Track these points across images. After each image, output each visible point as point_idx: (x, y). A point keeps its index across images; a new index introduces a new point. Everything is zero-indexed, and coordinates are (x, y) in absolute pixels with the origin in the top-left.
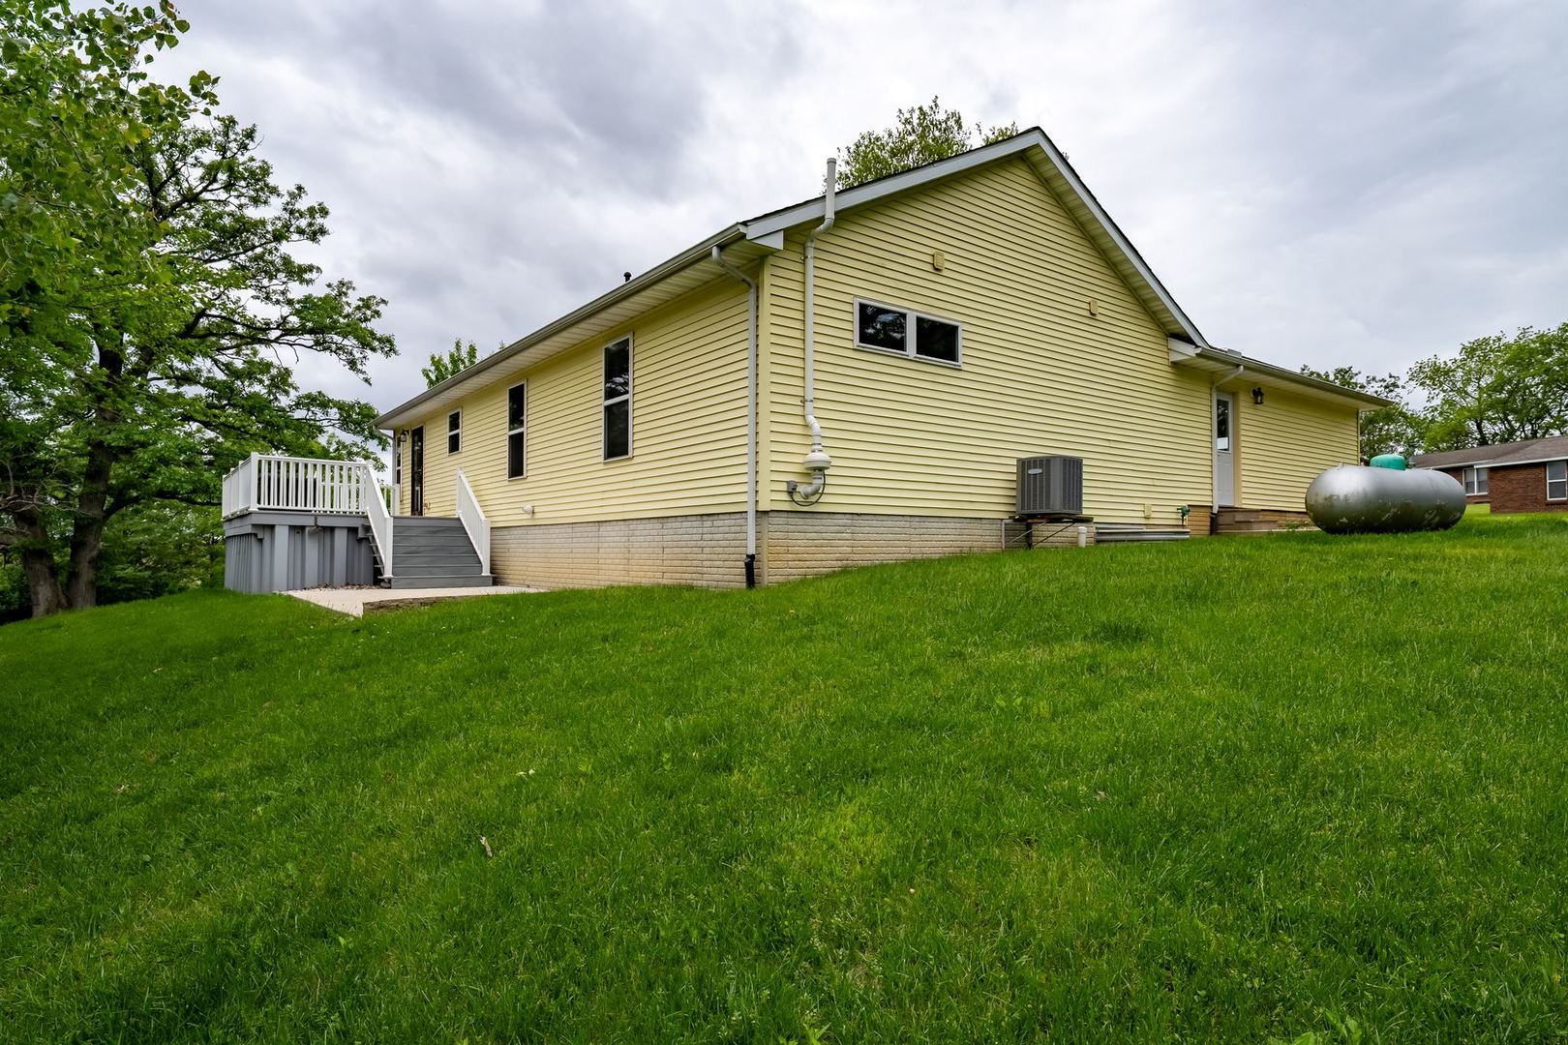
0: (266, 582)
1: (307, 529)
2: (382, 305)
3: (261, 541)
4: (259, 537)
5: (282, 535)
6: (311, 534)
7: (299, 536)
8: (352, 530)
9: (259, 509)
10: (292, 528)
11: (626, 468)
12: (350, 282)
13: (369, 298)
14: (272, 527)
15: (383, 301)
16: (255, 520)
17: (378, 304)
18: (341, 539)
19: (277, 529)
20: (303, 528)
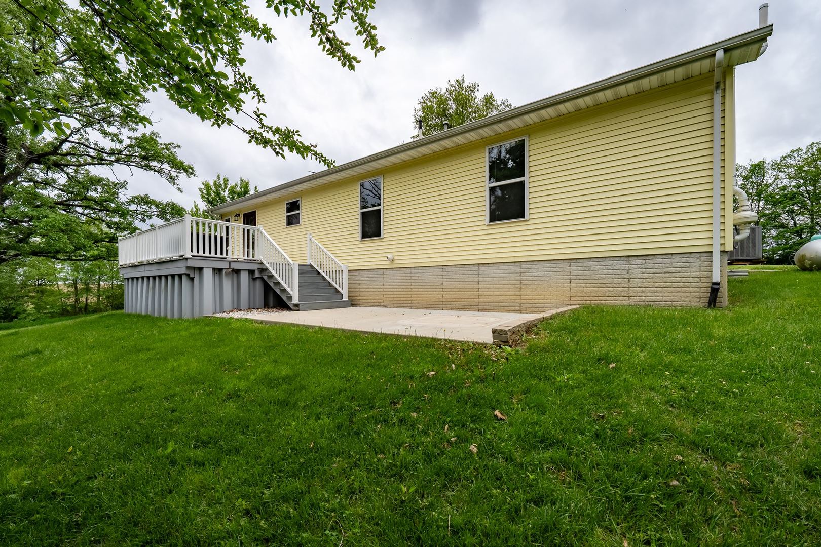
0: (197, 309)
1: (224, 271)
2: (177, 148)
3: (192, 279)
4: (191, 276)
5: (208, 274)
6: (227, 274)
7: (217, 276)
8: (251, 272)
9: (193, 256)
10: (214, 269)
11: (518, 227)
12: (158, 134)
13: (170, 144)
14: (200, 269)
15: (179, 146)
16: (191, 264)
17: (175, 148)
18: (244, 277)
19: (205, 270)
20: (220, 270)
